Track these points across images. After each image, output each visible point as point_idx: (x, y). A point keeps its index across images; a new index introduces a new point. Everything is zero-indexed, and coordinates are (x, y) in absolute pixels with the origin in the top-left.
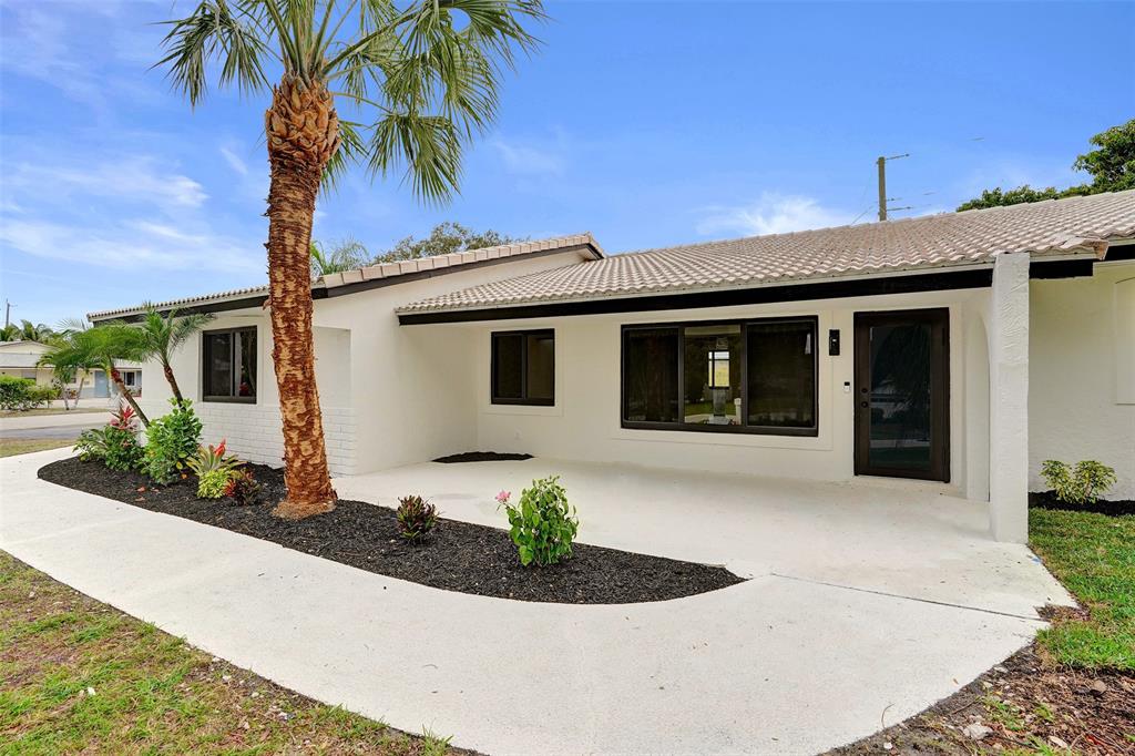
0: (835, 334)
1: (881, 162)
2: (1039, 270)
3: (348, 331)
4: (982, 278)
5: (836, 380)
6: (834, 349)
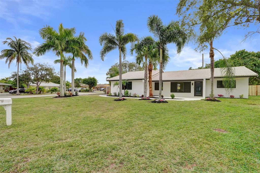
0: (193, 83)
2: (206, 79)
4: (203, 80)
5: (192, 88)
6: (192, 85)
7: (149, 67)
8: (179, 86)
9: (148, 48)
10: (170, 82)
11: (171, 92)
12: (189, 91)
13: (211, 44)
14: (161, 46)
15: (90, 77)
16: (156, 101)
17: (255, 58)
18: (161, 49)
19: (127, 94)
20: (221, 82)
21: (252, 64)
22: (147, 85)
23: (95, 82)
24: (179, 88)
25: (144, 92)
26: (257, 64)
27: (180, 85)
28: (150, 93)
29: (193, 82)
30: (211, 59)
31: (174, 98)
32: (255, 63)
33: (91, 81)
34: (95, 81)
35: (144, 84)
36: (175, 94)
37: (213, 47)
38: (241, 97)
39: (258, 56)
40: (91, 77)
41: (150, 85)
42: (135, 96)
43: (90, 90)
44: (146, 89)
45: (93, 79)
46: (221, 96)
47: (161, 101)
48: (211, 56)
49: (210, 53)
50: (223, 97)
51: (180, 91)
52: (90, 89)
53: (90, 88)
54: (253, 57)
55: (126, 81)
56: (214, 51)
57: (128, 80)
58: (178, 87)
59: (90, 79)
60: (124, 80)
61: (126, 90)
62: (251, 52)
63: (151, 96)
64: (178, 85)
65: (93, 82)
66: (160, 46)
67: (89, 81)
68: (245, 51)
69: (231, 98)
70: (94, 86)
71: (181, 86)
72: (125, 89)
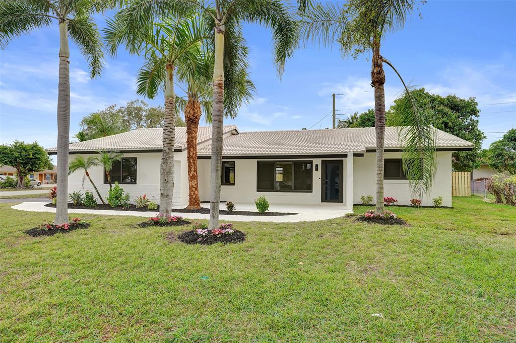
0: (317, 165)
1: (334, 95)
2: (355, 155)
3: (180, 161)
4: (345, 156)
5: (317, 177)
6: (317, 169)
7: (188, 111)
8: (281, 173)
9: (178, 38)
10: (255, 161)
11: (260, 189)
12: (309, 188)
13: (376, 47)
14: (220, 20)
15: (20, 141)
16: (198, 236)
17: (446, 110)
18: (220, 31)
19: (116, 198)
20: (399, 161)
21: (441, 121)
22: (170, 169)
23: (39, 159)
24: (279, 178)
25: (162, 194)
26: (450, 124)
27: (282, 169)
28: (190, 195)
29: (317, 162)
30: (376, 92)
31: (266, 211)
32: (446, 121)
33: (24, 153)
34: (39, 156)
35: (162, 166)
36: (269, 196)
37: (381, 53)
38: (437, 206)
39: (450, 106)
40: (25, 143)
41: (193, 169)
42: (142, 205)
43: (19, 182)
44: (169, 185)
45: (32, 149)
46: (390, 202)
47: (215, 235)
48: (377, 82)
49: (373, 73)
50: (395, 203)
51: (284, 188)
52: (22, 179)
53: (21, 175)
54: (442, 107)
55: (113, 155)
56: (384, 68)
57: (122, 152)
58: (277, 175)
59: (20, 148)
60: (109, 152)
61: (114, 186)
62: (435, 96)
63: (194, 205)
64: (277, 169)
65: (31, 156)
66: (217, 22)
67: (17, 155)
68: (425, 92)
69: (413, 207)
70: (34, 169)
71: (285, 173)
72: (113, 181)
